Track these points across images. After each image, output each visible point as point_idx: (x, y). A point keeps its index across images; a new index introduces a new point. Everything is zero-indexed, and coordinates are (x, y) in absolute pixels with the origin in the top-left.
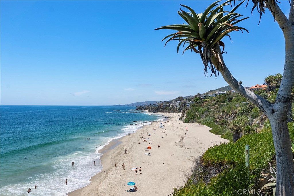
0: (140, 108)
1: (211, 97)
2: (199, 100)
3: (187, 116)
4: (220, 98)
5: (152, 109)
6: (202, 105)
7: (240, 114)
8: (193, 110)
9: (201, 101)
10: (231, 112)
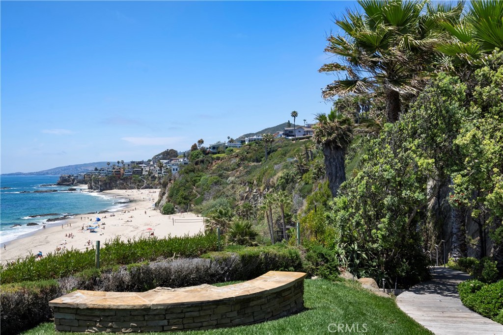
0: (68, 180)
1: (229, 148)
2: (201, 157)
3: (170, 196)
4: (250, 151)
5: (97, 181)
6: (207, 169)
7: (280, 187)
8: (184, 181)
9: (206, 158)
10: (264, 183)
